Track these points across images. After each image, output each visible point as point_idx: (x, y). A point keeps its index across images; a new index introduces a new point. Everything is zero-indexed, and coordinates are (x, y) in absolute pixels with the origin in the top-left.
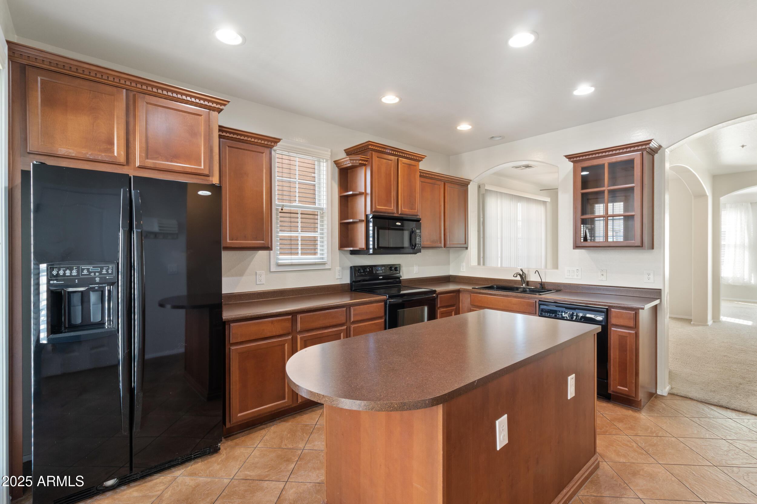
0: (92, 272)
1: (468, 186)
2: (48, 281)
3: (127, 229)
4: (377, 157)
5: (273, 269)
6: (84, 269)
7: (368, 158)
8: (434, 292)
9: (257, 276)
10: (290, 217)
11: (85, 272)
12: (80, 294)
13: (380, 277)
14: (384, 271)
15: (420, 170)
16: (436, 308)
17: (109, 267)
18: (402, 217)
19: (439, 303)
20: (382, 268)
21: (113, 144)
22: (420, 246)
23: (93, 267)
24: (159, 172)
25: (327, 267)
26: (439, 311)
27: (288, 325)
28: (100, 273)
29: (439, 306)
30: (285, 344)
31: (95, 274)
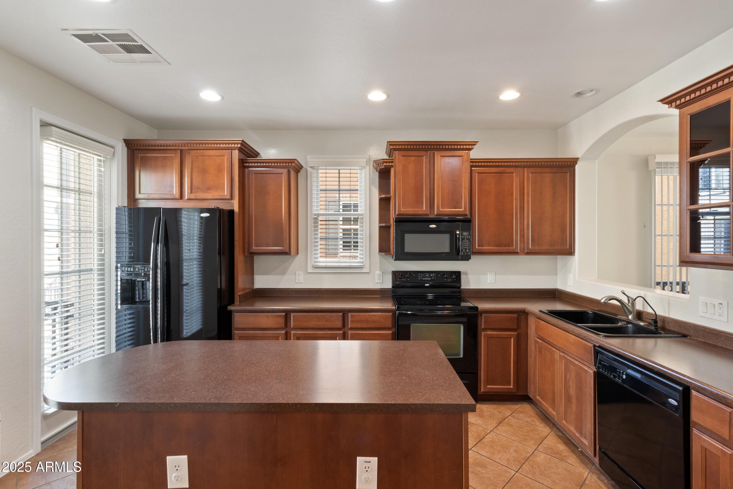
0: (140, 270)
1: (574, 166)
2: (121, 274)
3: (156, 242)
4: (402, 156)
5: (310, 270)
6: (136, 268)
7: (393, 159)
8: (476, 308)
9: (297, 276)
10: (326, 225)
11: (137, 270)
12: (141, 282)
13: (426, 285)
14: (433, 278)
15: (471, 159)
16: (479, 330)
17: (148, 266)
18: (439, 218)
19: (483, 324)
20: (430, 274)
21: (173, 187)
22: (468, 252)
23: (141, 267)
24: (199, 201)
25: (364, 270)
26: (483, 333)
27: (282, 321)
28: (144, 270)
29: (483, 327)
30: (279, 337)
31: (142, 271)
